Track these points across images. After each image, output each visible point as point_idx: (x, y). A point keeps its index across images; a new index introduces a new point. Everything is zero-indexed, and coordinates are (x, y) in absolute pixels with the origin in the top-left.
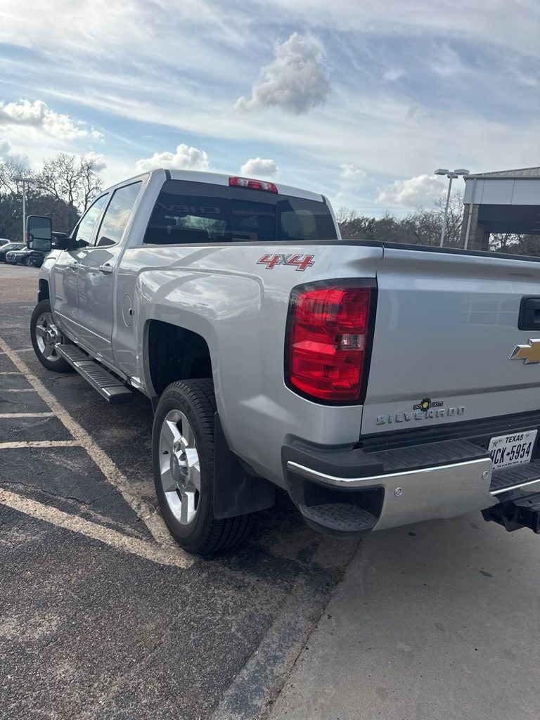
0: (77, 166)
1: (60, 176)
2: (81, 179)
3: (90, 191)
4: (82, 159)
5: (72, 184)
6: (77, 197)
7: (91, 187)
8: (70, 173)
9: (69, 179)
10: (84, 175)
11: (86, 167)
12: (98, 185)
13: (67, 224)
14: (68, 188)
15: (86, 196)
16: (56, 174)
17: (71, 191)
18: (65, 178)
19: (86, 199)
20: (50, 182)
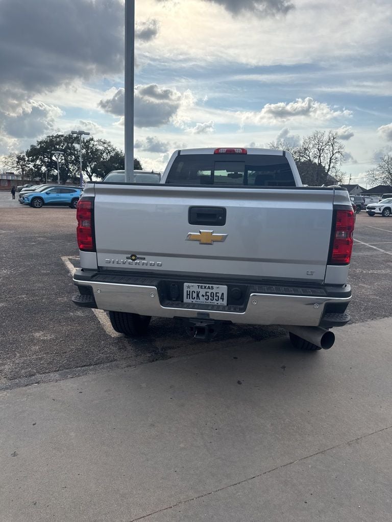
0: (326, 138)
1: (314, 146)
2: (328, 147)
3: (333, 154)
4: (330, 133)
5: (321, 151)
6: (324, 160)
7: (335, 152)
8: (321, 144)
9: (320, 148)
10: (330, 144)
11: (332, 138)
12: (340, 150)
13: (315, 179)
14: (318, 154)
15: (331, 158)
16: (311, 146)
17: (320, 156)
18: (317, 147)
19: (330, 161)
20: (306, 152)
